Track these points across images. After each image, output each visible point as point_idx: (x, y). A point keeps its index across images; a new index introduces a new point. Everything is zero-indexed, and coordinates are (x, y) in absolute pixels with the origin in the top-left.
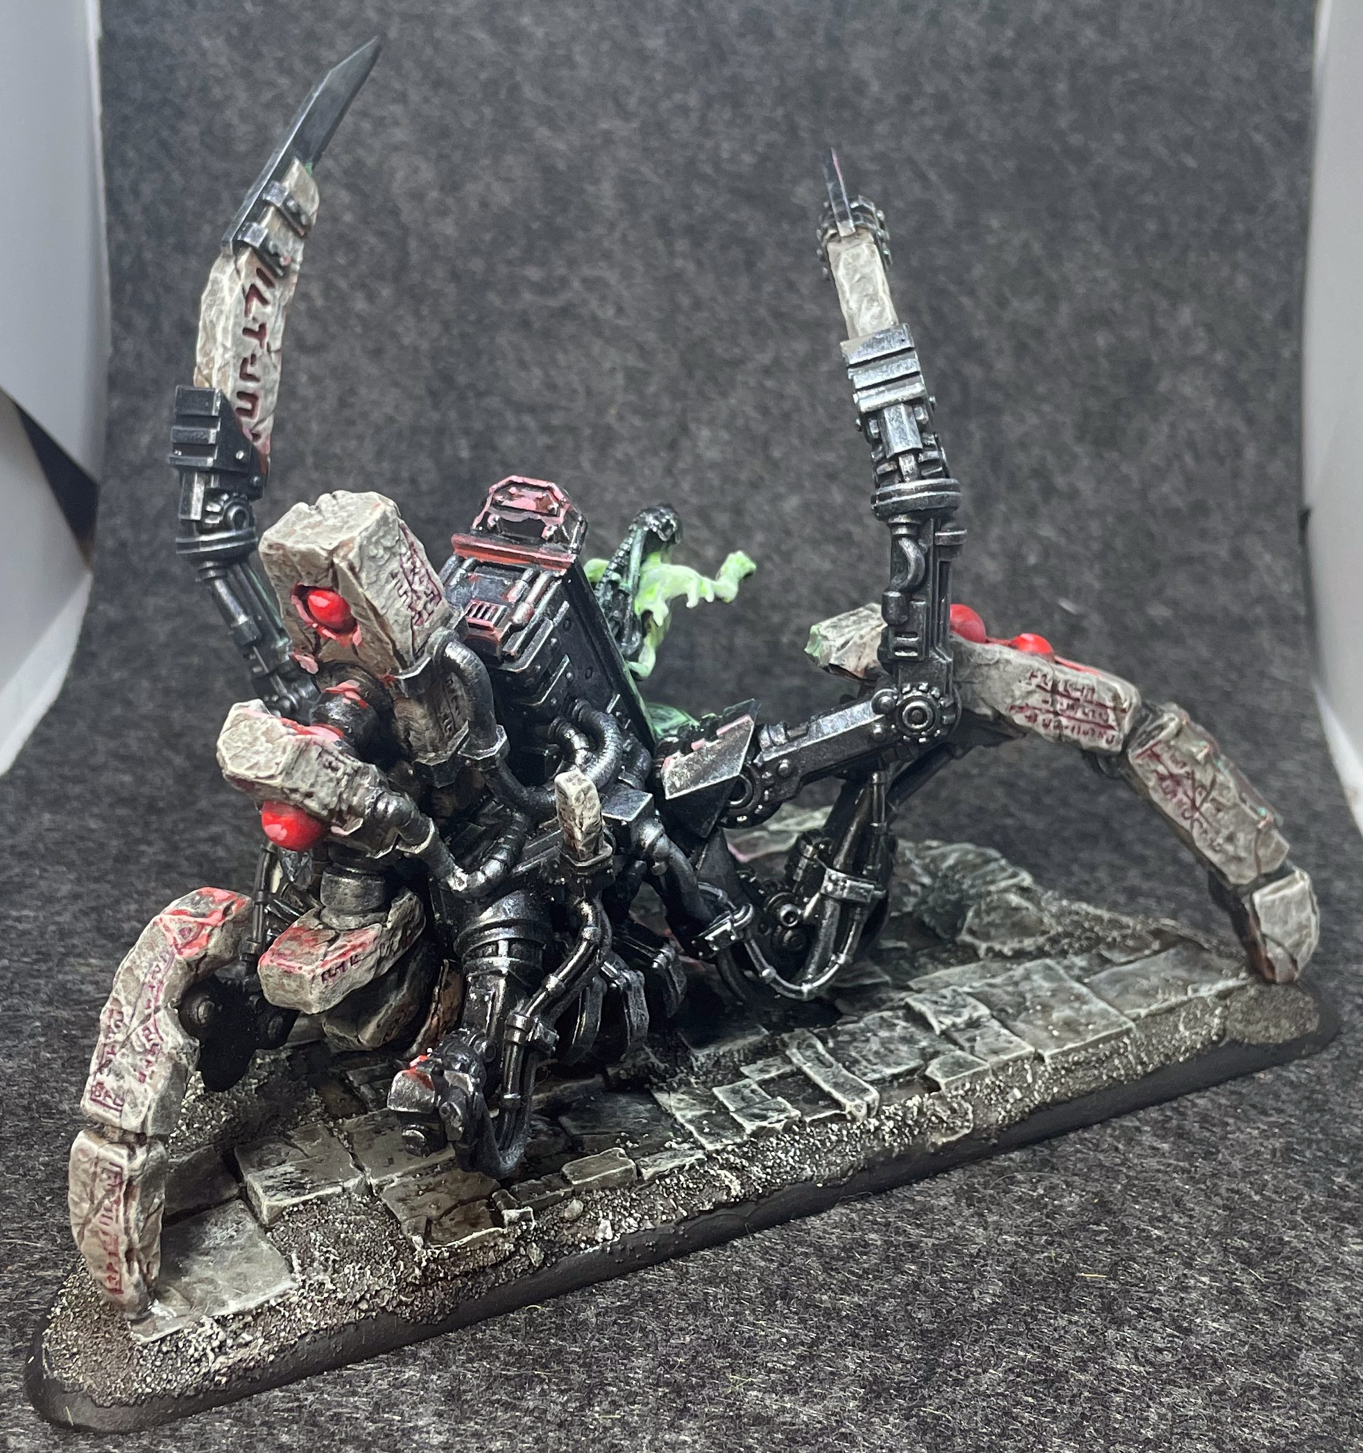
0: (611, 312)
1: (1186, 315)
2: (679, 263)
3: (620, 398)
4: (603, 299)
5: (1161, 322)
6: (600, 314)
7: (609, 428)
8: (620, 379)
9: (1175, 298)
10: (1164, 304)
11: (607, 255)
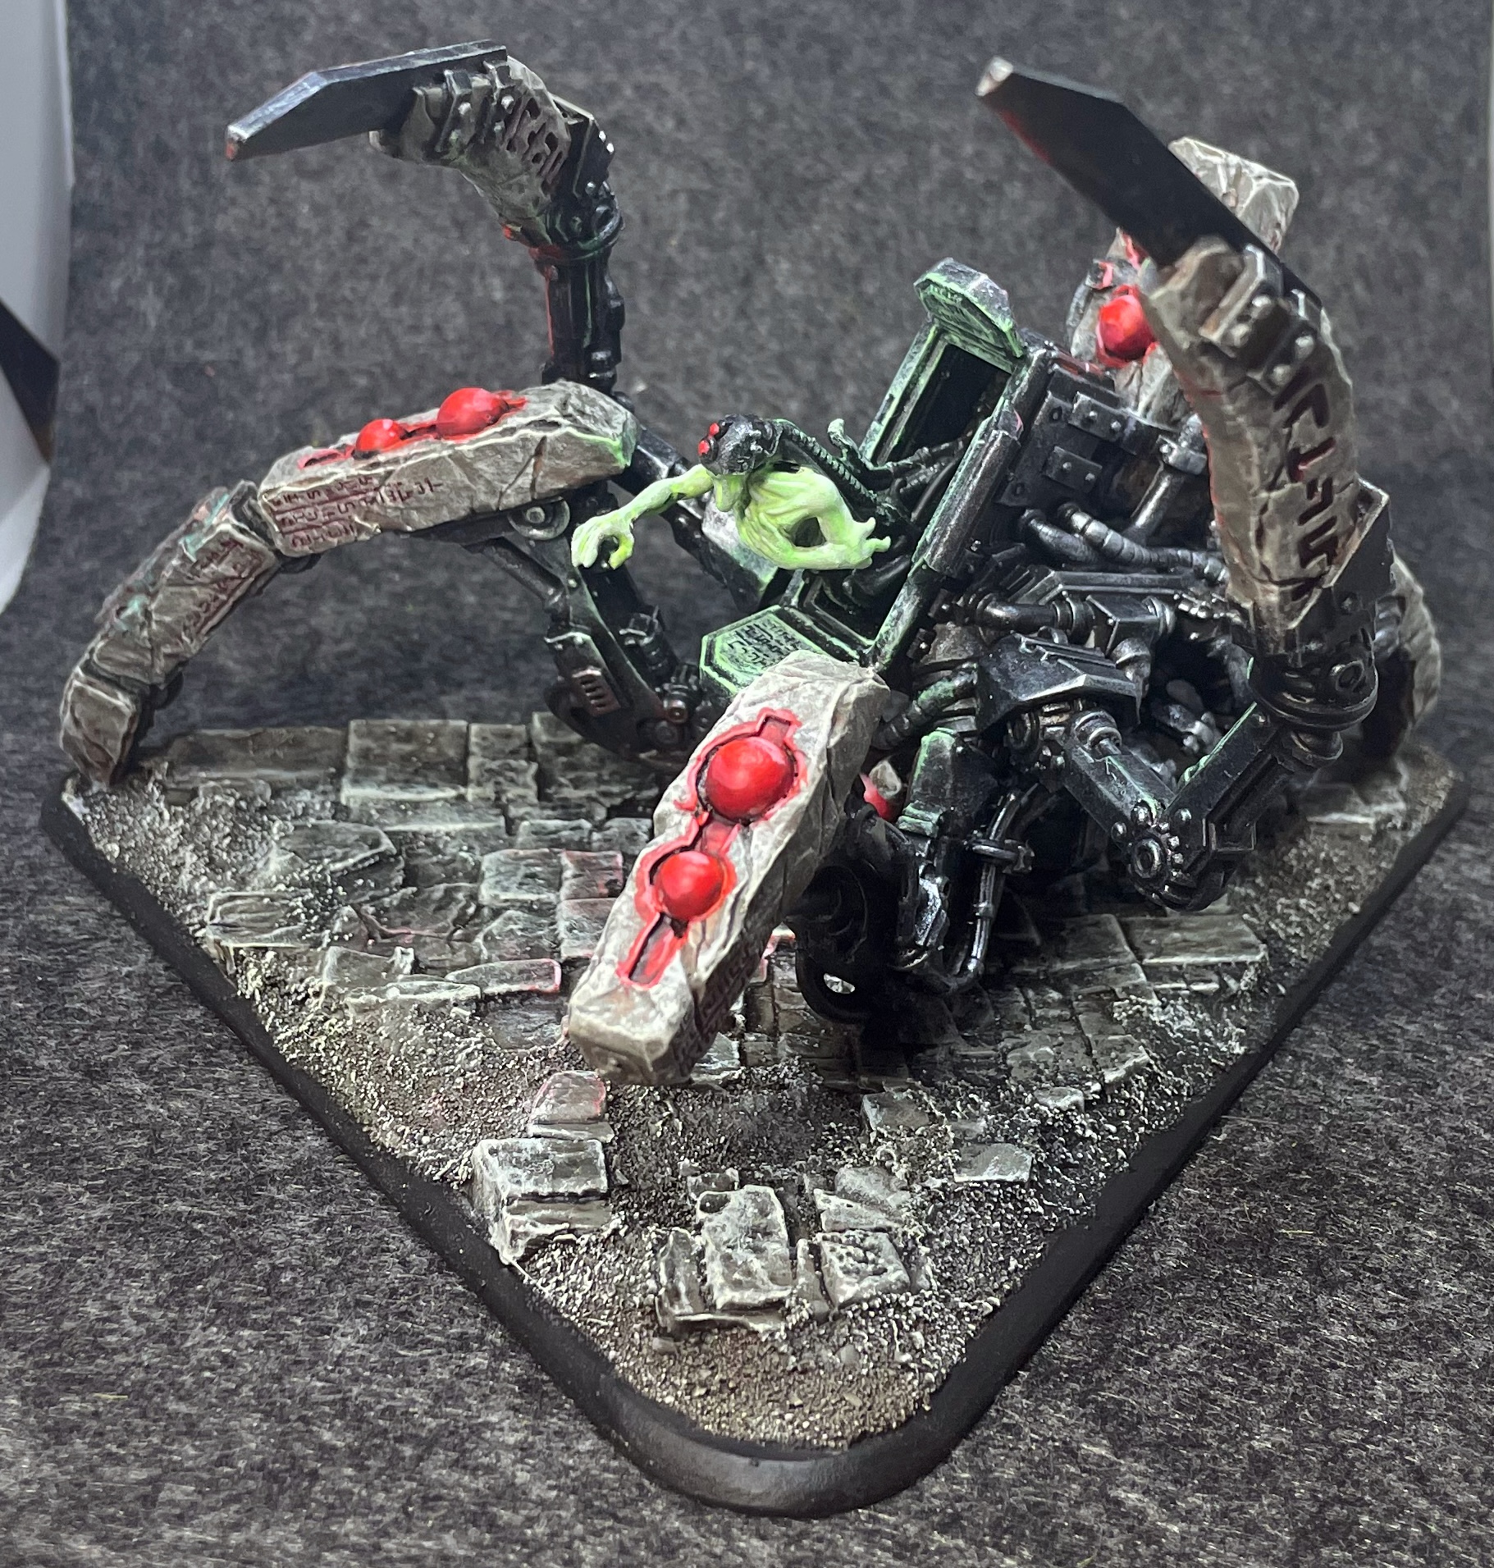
0: (670, 124)
1: (1352, 118)
2: (749, 65)
3: (682, 226)
4: (661, 108)
5: (1324, 127)
6: (657, 127)
7: (670, 260)
8: (682, 202)
9: (1340, 98)
10: (1326, 105)
11: (665, 58)
